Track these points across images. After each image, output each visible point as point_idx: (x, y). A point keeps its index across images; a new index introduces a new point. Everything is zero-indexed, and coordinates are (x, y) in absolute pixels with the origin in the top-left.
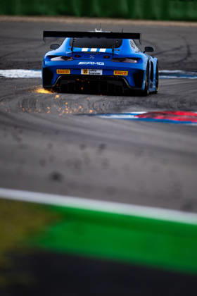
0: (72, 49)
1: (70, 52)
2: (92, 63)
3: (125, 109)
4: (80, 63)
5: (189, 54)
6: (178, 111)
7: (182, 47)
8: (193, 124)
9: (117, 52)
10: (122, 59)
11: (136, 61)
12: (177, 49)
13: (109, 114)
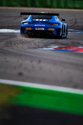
0: (32, 20)
1: (31, 21)
2: (40, 25)
3: (49, 45)
4: (35, 25)
5: (76, 23)
6: (71, 47)
7: (73, 20)
8: (78, 52)
9: (50, 21)
10: (52, 24)
11: (57, 25)
12: (71, 20)
13: (42, 48)
